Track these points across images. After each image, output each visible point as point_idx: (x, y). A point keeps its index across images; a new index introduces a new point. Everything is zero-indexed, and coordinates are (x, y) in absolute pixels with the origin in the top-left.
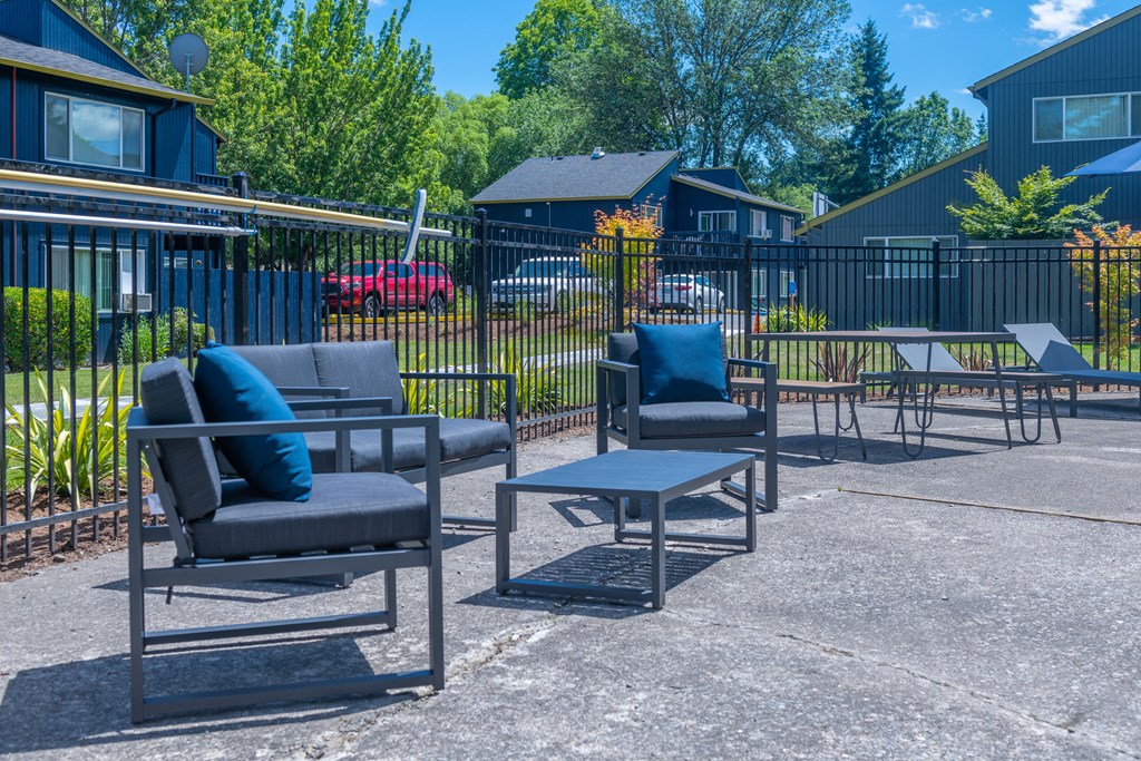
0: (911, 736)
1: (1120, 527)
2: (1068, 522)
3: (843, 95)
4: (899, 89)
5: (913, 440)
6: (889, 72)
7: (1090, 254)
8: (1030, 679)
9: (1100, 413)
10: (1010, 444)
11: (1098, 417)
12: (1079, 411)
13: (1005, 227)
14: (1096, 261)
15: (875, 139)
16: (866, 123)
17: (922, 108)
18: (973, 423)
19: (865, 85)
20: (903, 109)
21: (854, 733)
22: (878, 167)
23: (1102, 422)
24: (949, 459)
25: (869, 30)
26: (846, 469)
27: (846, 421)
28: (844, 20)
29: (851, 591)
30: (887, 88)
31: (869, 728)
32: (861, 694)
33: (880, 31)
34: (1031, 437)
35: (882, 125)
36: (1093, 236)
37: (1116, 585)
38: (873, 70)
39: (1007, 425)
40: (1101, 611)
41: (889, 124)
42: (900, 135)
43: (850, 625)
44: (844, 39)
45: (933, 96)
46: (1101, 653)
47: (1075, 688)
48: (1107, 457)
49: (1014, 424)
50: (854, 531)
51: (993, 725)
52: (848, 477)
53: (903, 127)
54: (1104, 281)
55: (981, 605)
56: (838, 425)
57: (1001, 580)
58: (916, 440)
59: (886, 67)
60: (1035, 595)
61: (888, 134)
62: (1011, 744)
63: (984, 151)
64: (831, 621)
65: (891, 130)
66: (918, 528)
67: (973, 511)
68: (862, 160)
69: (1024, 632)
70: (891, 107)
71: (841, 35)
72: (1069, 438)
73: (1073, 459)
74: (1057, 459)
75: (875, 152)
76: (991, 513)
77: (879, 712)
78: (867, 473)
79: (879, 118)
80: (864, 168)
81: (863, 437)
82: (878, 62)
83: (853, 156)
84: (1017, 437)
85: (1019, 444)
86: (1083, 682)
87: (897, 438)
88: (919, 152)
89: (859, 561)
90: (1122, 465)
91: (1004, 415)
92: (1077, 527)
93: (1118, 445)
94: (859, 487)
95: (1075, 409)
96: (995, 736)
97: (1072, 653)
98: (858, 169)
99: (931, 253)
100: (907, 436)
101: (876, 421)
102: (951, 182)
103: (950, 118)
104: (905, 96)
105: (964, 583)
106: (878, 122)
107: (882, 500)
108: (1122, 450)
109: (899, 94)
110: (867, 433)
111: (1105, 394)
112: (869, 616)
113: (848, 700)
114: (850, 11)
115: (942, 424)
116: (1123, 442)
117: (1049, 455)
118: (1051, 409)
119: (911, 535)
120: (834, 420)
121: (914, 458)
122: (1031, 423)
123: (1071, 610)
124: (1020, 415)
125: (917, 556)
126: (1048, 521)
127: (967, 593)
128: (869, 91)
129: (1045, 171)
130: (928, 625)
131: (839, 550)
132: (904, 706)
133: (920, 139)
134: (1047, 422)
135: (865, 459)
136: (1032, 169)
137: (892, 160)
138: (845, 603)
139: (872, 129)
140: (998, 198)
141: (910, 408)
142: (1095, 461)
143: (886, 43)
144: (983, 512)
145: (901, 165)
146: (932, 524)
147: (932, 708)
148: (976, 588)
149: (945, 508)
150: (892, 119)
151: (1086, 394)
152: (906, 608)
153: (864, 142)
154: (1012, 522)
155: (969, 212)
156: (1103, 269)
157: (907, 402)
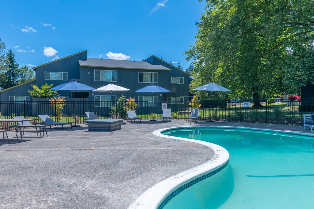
0: (16, 189)
1: (55, 151)
2: (46, 151)
3: (4, 64)
4: (17, 64)
5: (19, 139)
6: (15, 60)
7: (54, 102)
8: (36, 177)
9: (55, 130)
10: (38, 138)
11: (55, 131)
12: (52, 130)
13: (39, 95)
14: (55, 104)
15: (12, 74)
16: (10, 71)
17: (23, 68)
18: (32, 134)
19: (10, 63)
20: (19, 68)
21: (6, 191)
22: (13, 80)
23: (55, 132)
24: (27, 142)
25: (10, 51)
26: (6, 146)
27: (5, 136)
28: (4, 49)
29: (6, 169)
30: (15, 64)
31: (9, 190)
32: (7, 185)
33: (13, 52)
34: (42, 136)
35: (14, 71)
36: (54, 99)
37: (52, 160)
38: (11, 60)
39: (38, 134)
40: (49, 165)
41: (15, 71)
42: (18, 73)
43: (6, 175)
44: (4, 53)
45: (25, 66)
46: (48, 171)
47: (43, 177)
48: (55, 138)
49: (39, 134)
50: (7, 158)
51: (30, 185)
52: (6, 147)
53: (18, 72)
54: (56, 107)
55: (30, 167)
56: (4, 137)
57: (34, 163)
58: (20, 139)
59: (14, 59)
60: (39, 164)
61: (15, 73)
62: (32, 187)
63: (35, 81)
64: (2, 175)
65: (16, 72)
66: (20, 156)
67: (30, 151)
68: (9, 78)
69: (36, 170)
70: (16, 68)
71: (3, 52)
72: (49, 136)
73: (49, 139)
74: (46, 140)
75: (12, 77)
76: (34, 151)
77: (11, 187)
78: (10, 146)
79: (13, 70)
80: (10, 80)
81: (9, 139)
82: (12, 58)
83: (7, 77)
84: (39, 136)
85: (40, 137)
86: (45, 176)
87: (16, 138)
88: (22, 78)
89: (8, 163)
90: (57, 140)
91: (37, 132)
92: (48, 151)
93: (57, 136)
94: (8, 149)
95: (51, 129)
96: (30, 186)
97: (44, 172)
98: (9, 80)
99: (23, 102)
100: (18, 138)
101: (12, 135)
102: (29, 86)
103: (29, 71)
104: (19, 65)
105: (27, 164)
106: (13, 71)
107: (13, 151)
108: (58, 137)
109: (18, 65)
110: (10, 138)
111: (57, 126)
112: (9, 173)
113: (5, 187)
114: (6, 47)
115: (26, 134)
116: (58, 135)
117: (45, 139)
118: (45, 130)
119: (18, 157)
120: (3, 135)
121: (20, 142)
122: (42, 133)
123: (45, 165)
124: (40, 132)
125: (19, 161)
126: (43, 151)
127: (28, 166)
128: (11, 64)
129: (46, 84)
130: (20, 172)
131: (4, 162)
132: (15, 185)
133: (22, 75)
134: (45, 133)
135: (9, 143)
136: (44, 84)
137: (16, 78)
138: (5, 171)
139: (11, 72)
140: (38, 90)
141: (19, 132)
142: (53, 139)
143: (14, 54)
144: (32, 151)
145: (18, 79)
146: (22, 155)
147: (20, 185)
148: (29, 164)
149: (25, 151)
150: (16, 70)
151: (53, 127)
152: (16, 170)
153: (9, 74)
154: (37, 152)
155: (32, 92)
156: (56, 105)
157: (19, 130)
